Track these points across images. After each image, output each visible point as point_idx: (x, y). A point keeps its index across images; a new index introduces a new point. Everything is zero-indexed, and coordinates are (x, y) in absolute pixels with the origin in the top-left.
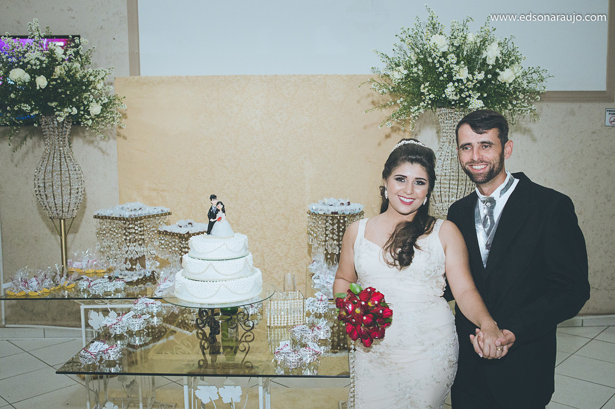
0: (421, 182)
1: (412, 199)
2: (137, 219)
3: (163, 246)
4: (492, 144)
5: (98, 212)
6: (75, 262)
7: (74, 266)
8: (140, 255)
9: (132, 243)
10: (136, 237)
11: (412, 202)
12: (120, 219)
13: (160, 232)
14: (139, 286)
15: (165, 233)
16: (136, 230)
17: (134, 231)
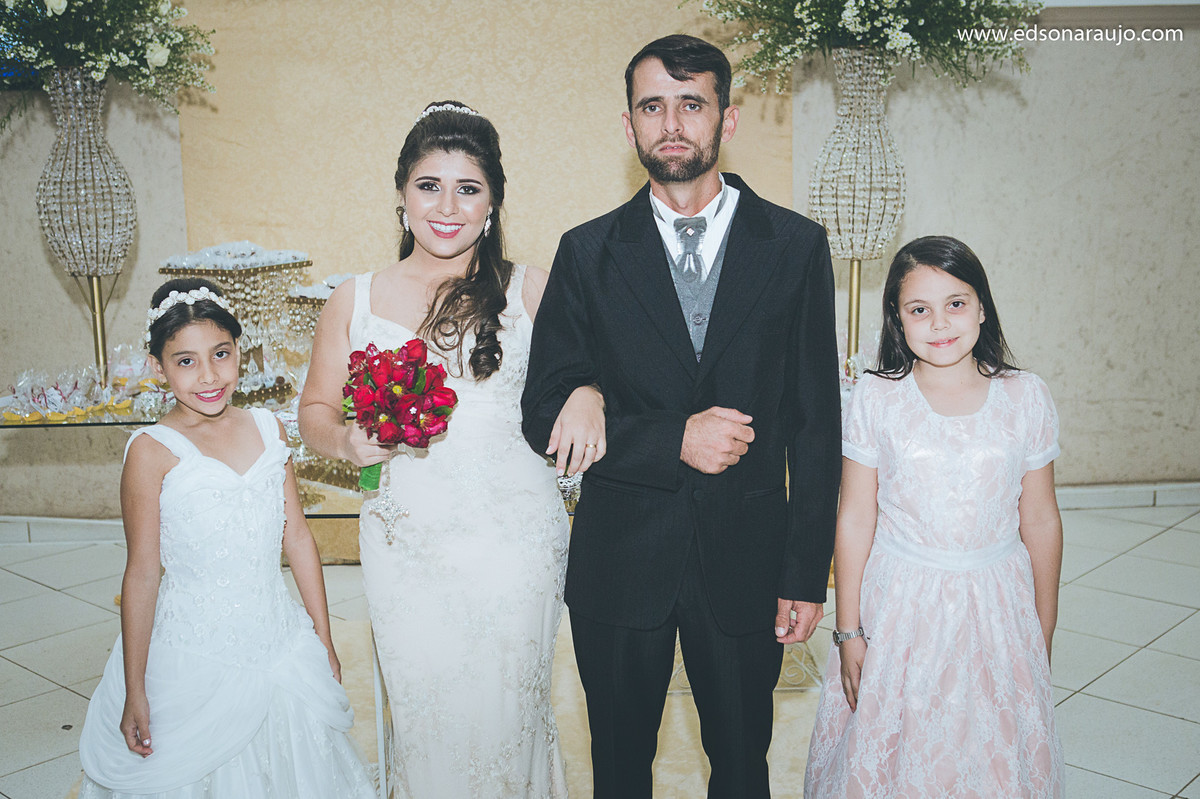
0: (471, 188)
1: (456, 224)
2: (248, 273)
3: (298, 328)
4: (705, 102)
5: (168, 261)
10: (248, 309)
11: (457, 232)
12: (215, 273)
13: (291, 300)
15: (302, 301)
16: (247, 294)
17: (243, 296)
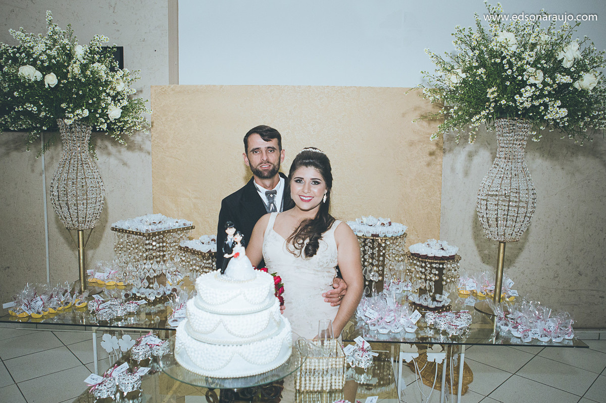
0: (317, 182)
1: (310, 197)
2: (154, 235)
3: (184, 263)
4: (275, 149)
5: (116, 225)
6: (97, 273)
7: (96, 277)
8: (158, 273)
9: (148, 261)
10: (154, 254)
11: (310, 200)
12: (136, 234)
13: (180, 248)
14: (157, 306)
15: (186, 250)
16: (153, 246)
17: (151, 247)
